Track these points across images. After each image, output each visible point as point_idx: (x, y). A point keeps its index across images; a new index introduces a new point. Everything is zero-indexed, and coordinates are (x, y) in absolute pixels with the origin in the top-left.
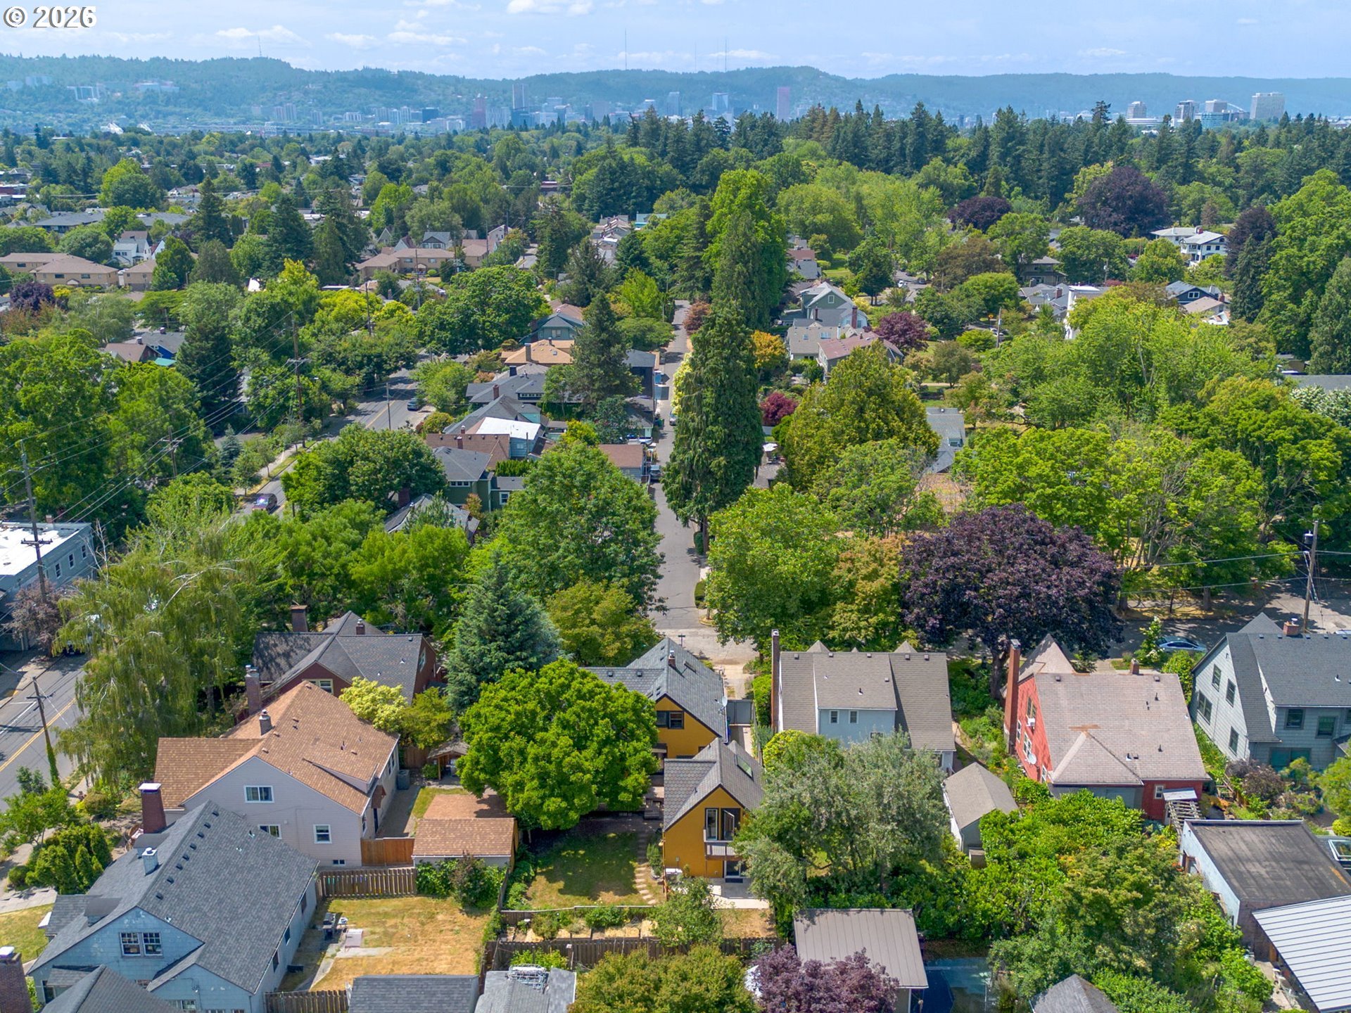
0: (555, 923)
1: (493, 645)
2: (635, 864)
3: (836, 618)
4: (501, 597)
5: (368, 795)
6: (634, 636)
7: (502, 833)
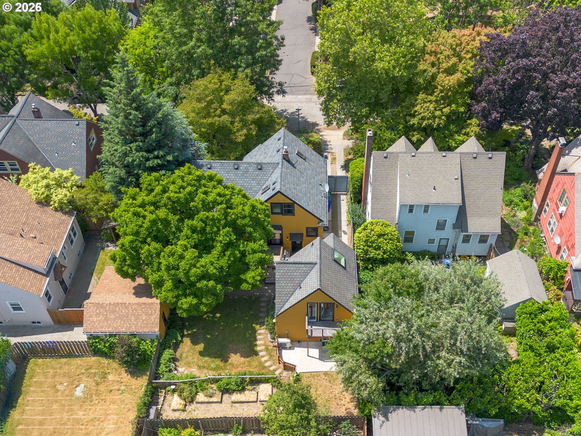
0: (194, 389)
1: (134, 145)
2: (257, 327)
3: (418, 108)
4: (133, 100)
5: (47, 275)
6: (258, 123)
7: (151, 314)
